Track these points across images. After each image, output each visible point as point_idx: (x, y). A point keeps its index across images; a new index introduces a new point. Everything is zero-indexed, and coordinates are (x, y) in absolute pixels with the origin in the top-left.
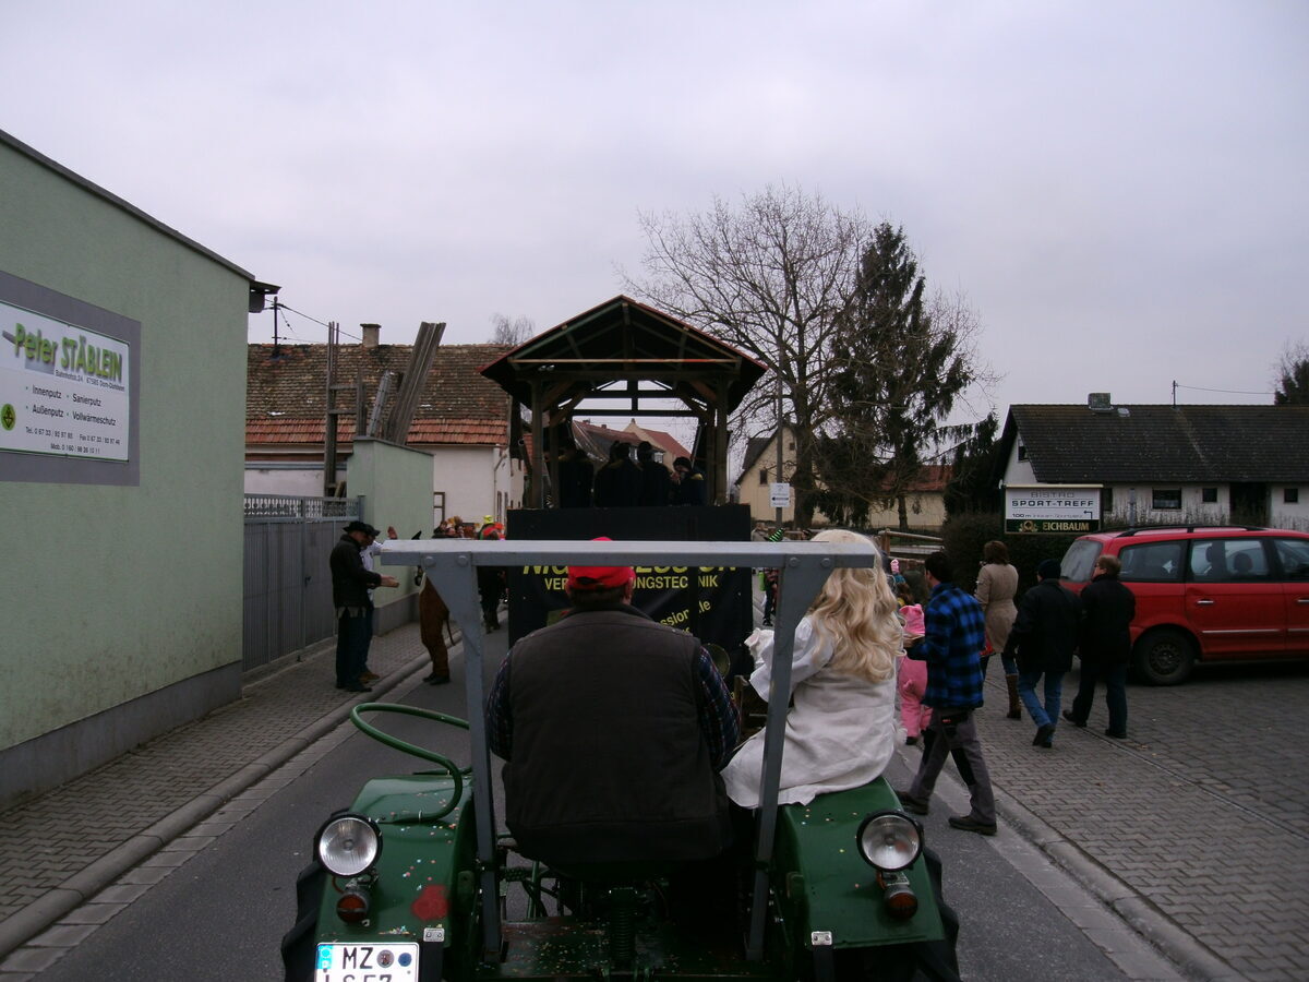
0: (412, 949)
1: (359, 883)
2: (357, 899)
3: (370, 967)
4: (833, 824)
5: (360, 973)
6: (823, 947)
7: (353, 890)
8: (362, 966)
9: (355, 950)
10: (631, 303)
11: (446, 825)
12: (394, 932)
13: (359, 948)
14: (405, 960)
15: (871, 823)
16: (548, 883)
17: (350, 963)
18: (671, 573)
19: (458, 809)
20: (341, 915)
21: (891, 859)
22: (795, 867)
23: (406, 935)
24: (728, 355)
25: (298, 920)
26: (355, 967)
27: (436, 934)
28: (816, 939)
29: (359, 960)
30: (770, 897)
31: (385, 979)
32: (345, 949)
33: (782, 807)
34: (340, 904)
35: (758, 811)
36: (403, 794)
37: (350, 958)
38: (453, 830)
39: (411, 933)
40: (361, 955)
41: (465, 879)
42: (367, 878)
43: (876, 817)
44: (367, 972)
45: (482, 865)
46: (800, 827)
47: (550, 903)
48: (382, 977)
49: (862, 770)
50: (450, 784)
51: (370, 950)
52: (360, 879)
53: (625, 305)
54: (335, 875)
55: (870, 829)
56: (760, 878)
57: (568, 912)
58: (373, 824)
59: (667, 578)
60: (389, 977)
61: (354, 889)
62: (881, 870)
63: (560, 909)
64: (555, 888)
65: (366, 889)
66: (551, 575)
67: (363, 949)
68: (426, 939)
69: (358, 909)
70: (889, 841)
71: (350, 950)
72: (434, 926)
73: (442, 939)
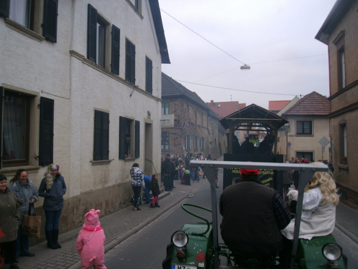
1: (182, 249)
2: (182, 253)
4: (315, 246)
10: (256, 105)
11: (205, 237)
12: (191, 263)
13: (182, 266)
15: (327, 246)
16: (232, 258)
18: (263, 170)
19: (209, 232)
20: (178, 257)
21: (331, 257)
22: (303, 257)
23: (194, 265)
24: (279, 118)
25: (167, 257)
27: (202, 265)
30: (296, 266)
32: (178, 266)
33: (300, 239)
34: (177, 254)
35: (293, 240)
36: (194, 228)
38: (207, 238)
39: (195, 264)
41: (210, 251)
42: (184, 248)
43: (328, 244)
45: (215, 248)
46: (305, 246)
47: (233, 263)
49: (326, 231)
50: (207, 226)
51: (185, 267)
52: (183, 248)
53: (254, 106)
54: (177, 247)
55: (326, 247)
56: (293, 260)
57: (237, 265)
58: (186, 234)
59: (262, 172)
61: (181, 251)
62: (329, 260)
63: (235, 265)
64: (234, 259)
65: (184, 251)
66: (234, 169)
67: (183, 267)
68: (199, 266)
69: (182, 256)
70: (332, 252)
71: (180, 267)
72: (201, 263)
73: (203, 267)
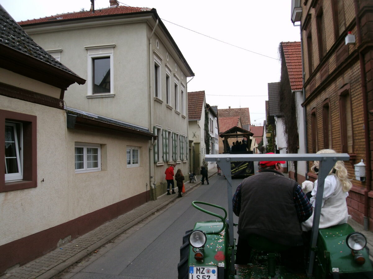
0: (216, 269)
1: (200, 250)
2: (200, 254)
3: (204, 273)
4: (336, 237)
5: (201, 275)
6: (336, 273)
7: (199, 251)
8: (202, 273)
9: (200, 268)
11: (221, 235)
12: (210, 264)
14: (213, 272)
15: (351, 236)
17: (198, 272)
19: (224, 230)
20: (196, 258)
21: (357, 247)
23: (213, 265)
25: (181, 260)
26: (200, 273)
27: (222, 265)
28: (334, 270)
29: (201, 272)
30: (316, 258)
31: (208, 277)
32: (197, 268)
34: (195, 255)
37: (198, 271)
38: (223, 236)
39: (215, 264)
40: (201, 270)
41: (230, 250)
42: (202, 248)
43: (352, 234)
44: (203, 275)
45: (231, 246)
48: (207, 276)
50: (222, 224)
51: (204, 269)
54: (194, 247)
56: (312, 254)
58: (204, 233)
60: (209, 276)
62: (353, 250)
65: (202, 251)
67: (202, 268)
68: (219, 266)
69: (201, 257)
70: (357, 241)
71: (198, 268)
72: (221, 263)
73: (224, 266)
